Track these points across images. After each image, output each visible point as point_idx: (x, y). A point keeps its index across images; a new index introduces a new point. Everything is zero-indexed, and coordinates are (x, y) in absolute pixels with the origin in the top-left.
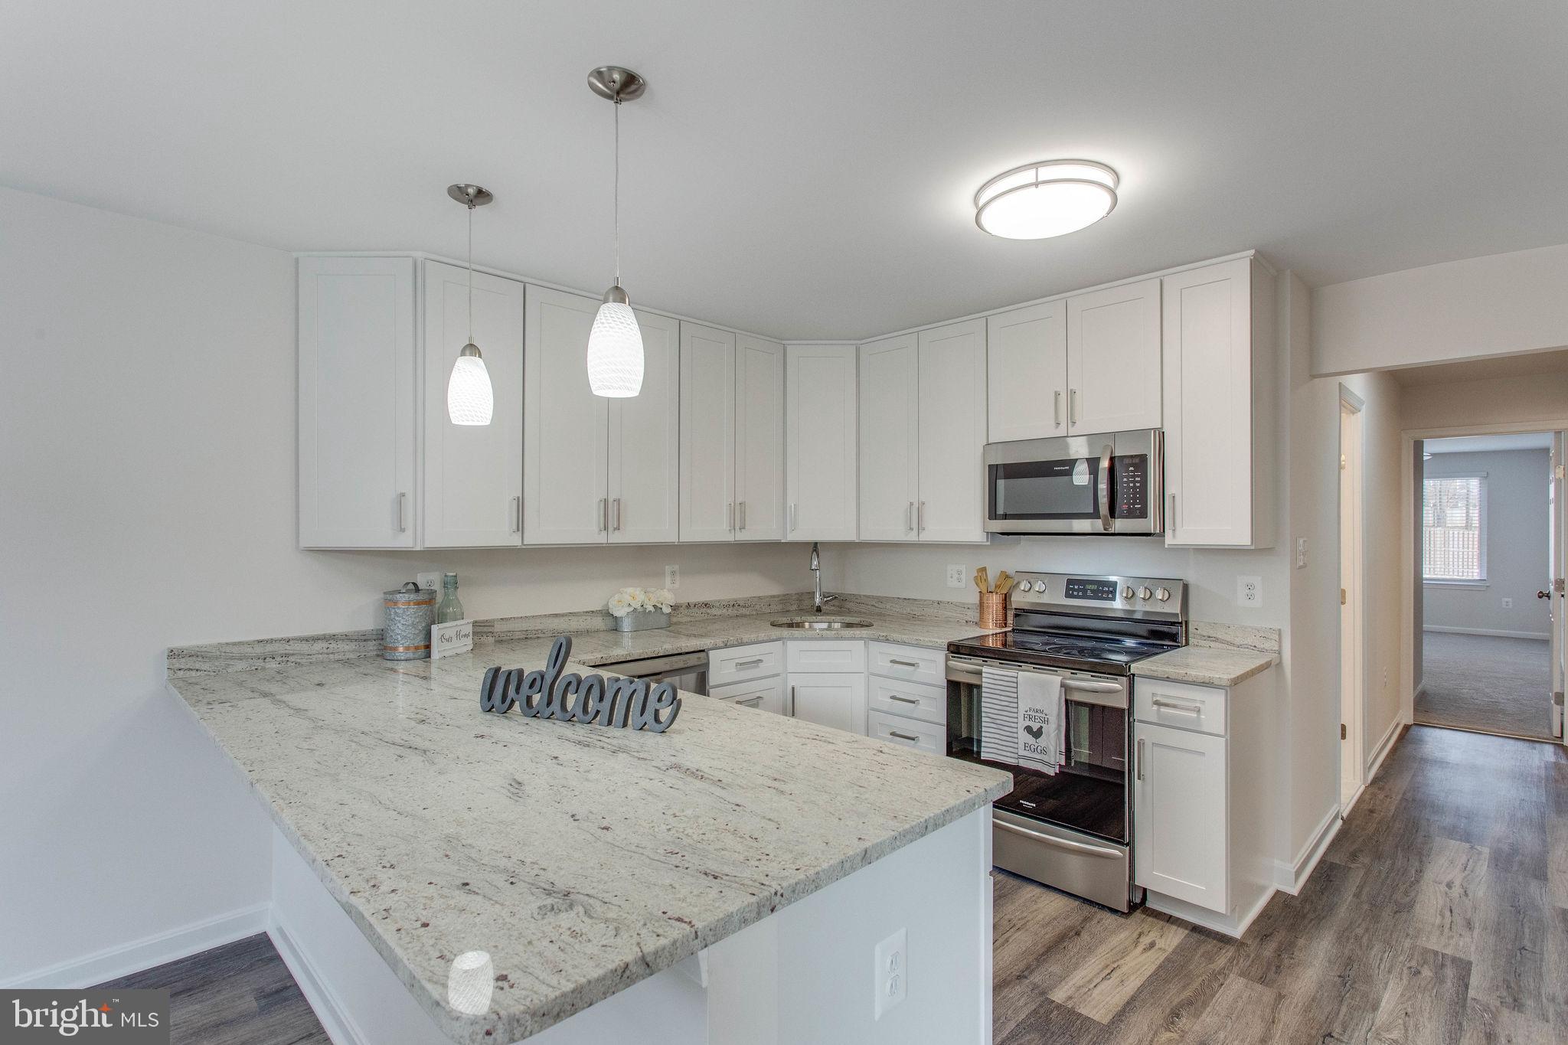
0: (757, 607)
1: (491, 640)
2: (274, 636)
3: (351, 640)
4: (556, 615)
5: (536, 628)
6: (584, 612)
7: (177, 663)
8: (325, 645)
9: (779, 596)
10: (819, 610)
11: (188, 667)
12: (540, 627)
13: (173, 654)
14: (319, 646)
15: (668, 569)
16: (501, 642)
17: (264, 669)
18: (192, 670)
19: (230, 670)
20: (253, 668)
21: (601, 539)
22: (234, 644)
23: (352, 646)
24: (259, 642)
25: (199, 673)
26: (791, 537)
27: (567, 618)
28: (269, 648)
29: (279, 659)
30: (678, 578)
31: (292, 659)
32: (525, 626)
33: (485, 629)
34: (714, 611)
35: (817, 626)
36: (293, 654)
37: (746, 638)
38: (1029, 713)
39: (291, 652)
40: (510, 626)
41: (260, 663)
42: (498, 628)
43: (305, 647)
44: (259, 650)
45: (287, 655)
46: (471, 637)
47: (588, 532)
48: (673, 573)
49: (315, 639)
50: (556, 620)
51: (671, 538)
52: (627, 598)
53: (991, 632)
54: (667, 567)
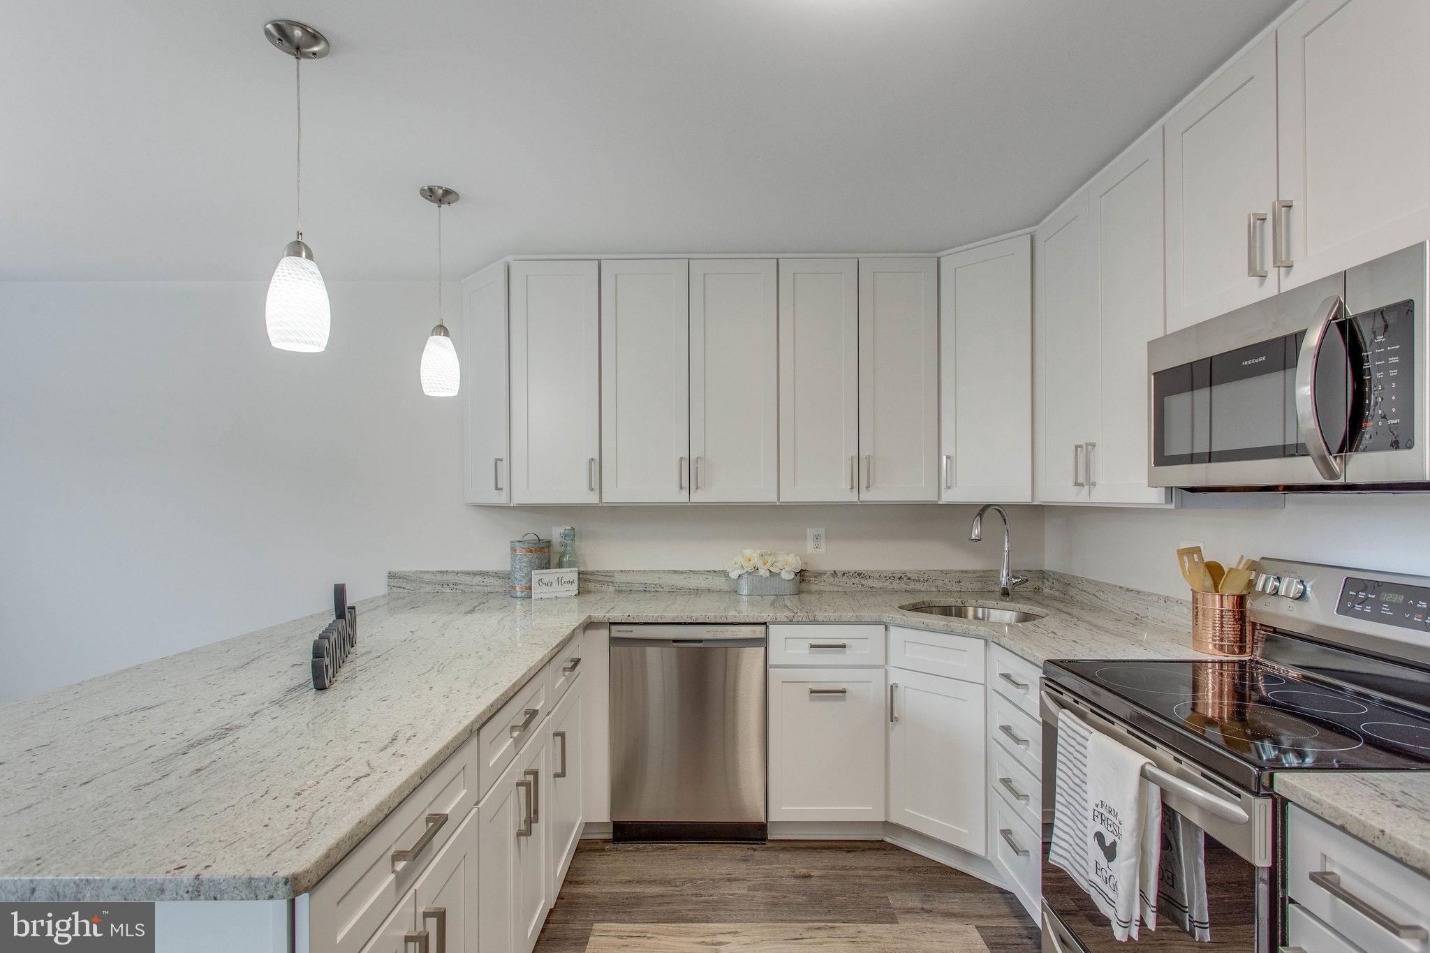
0: (939, 583)
1: (611, 589)
2: (449, 570)
3: (499, 577)
4: (675, 572)
5: (655, 582)
6: (705, 571)
7: (395, 582)
8: (482, 579)
9: (974, 572)
10: (1005, 593)
11: (398, 585)
12: (657, 581)
13: (391, 576)
14: (477, 579)
15: (810, 532)
16: (620, 592)
17: (442, 592)
18: (400, 587)
19: (421, 590)
20: (436, 591)
21: (683, 497)
22: (424, 572)
23: (500, 582)
24: (439, 572)
25: (405, 591)
26: (947, 497)
27: (686, 576)
28: (445, 578)
29: (451, 586)
30: (823, 543)
31: (459, 587)
32: (643, 579)
33: (606, 579)
34: (870, 583)
35: (996, 615)
36: (460, 584)
37: (820, 616)
38: (1099, 809)
39: (459, 582)
40: (630, 578)
41: (439, 588)
42: (618, 578)
43: (468, 579)
44: (439, 578)
45: (456, 584)
46: (576, 583)
47: (668, 491)
48: (817, 537)
49: (475, 574)
50: (676, 577)
51: (771, 497)
52: (740, 559)
53: (1210, 658)
54: (808, 530)
